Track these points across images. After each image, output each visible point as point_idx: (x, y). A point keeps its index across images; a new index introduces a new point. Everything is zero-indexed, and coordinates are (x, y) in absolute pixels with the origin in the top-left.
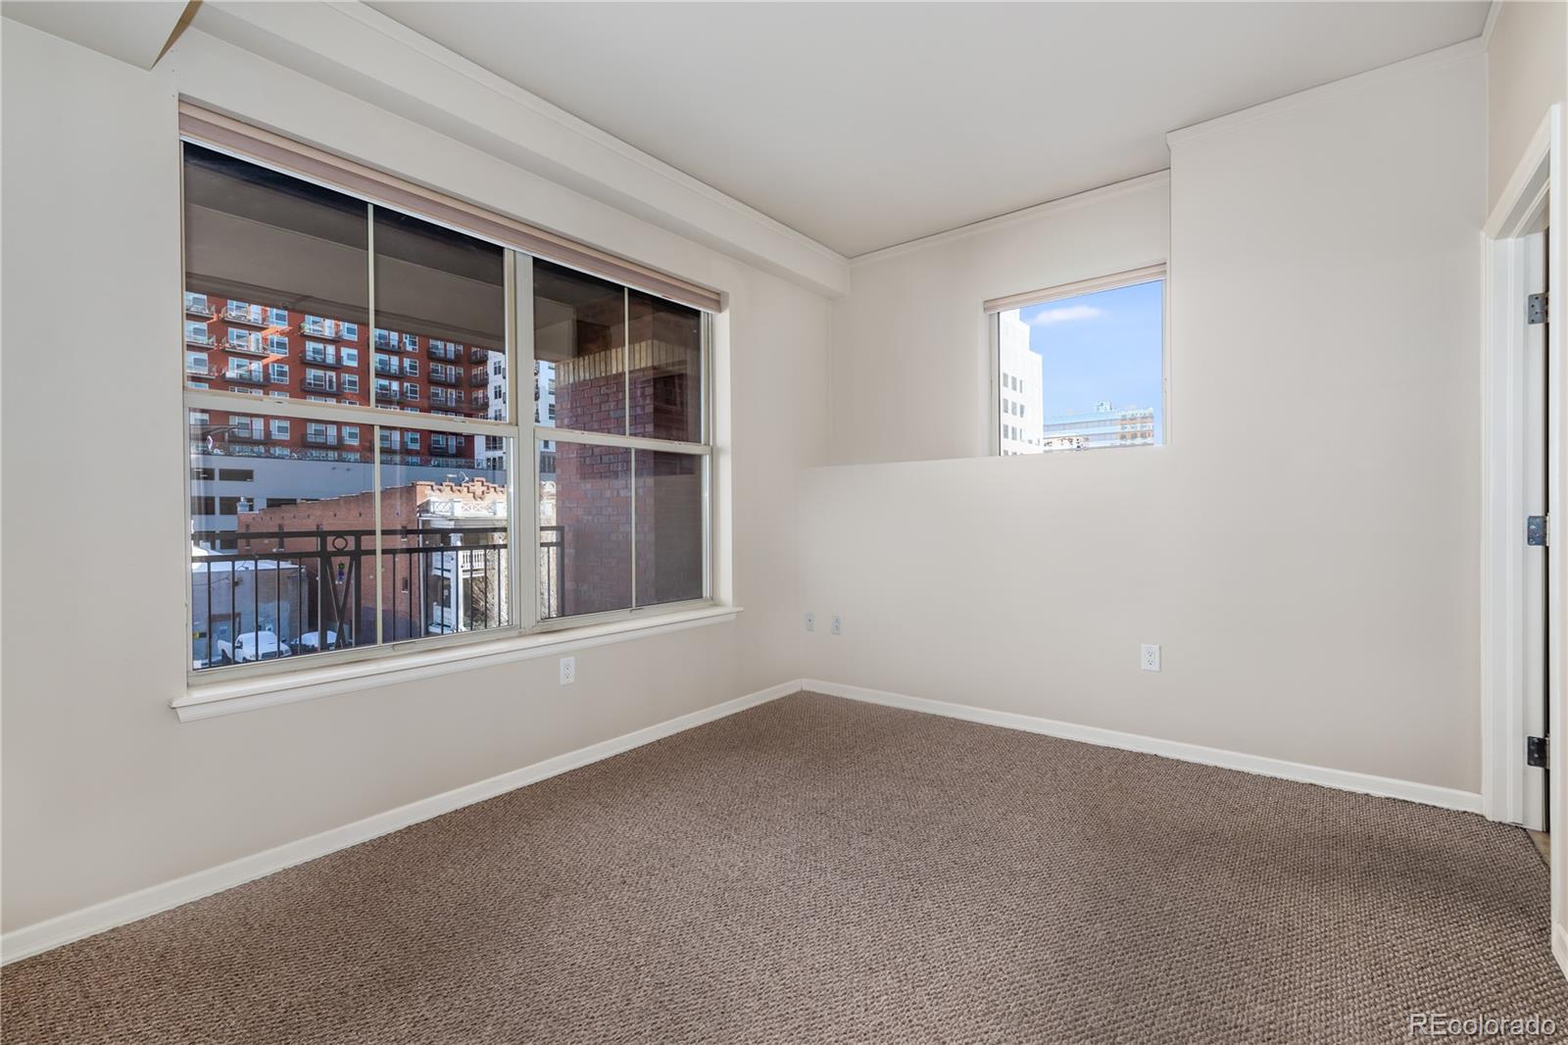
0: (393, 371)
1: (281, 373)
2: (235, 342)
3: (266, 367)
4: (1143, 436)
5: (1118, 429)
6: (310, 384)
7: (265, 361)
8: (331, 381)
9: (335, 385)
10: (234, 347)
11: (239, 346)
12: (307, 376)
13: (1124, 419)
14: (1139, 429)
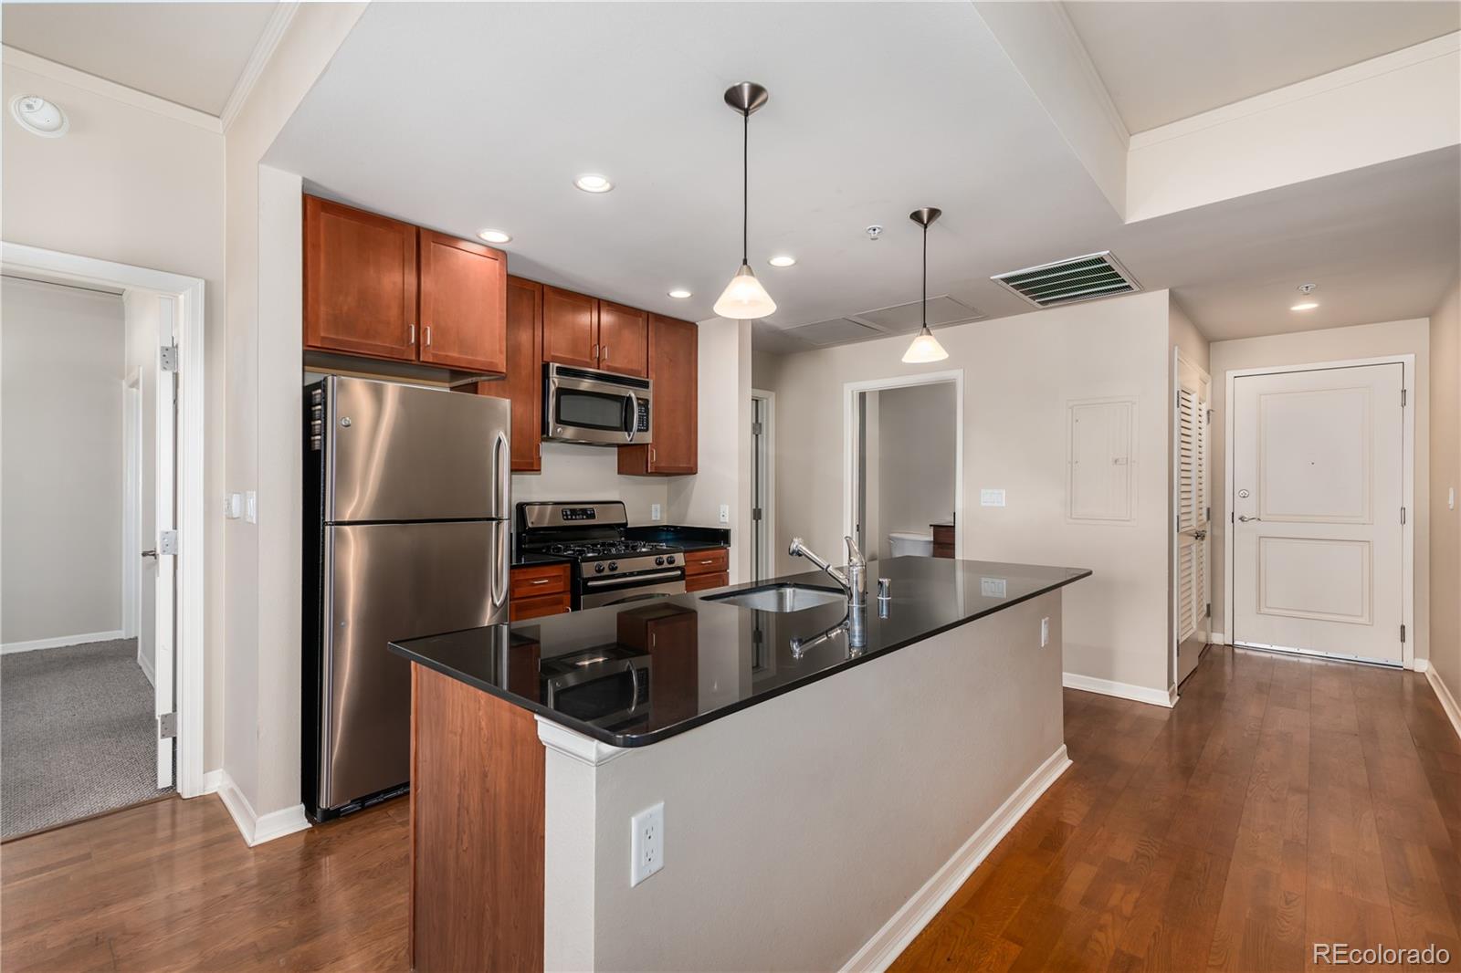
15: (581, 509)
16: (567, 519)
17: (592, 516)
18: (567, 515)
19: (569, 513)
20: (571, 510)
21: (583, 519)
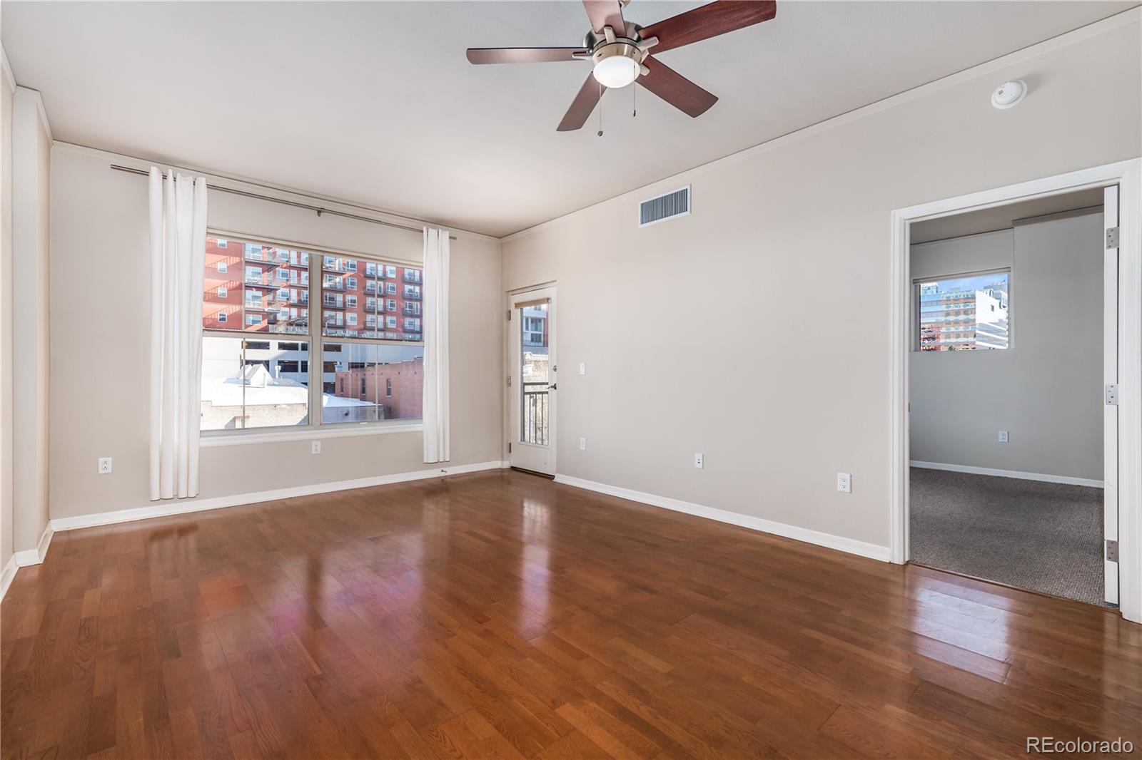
0: (416, 280)
1: (352, 284)
2: (328, 265)
3: (344, 280)
4: (966, 312)
5: (943, 308)
6: (369, 290)
7: (344, 276)
8: (380, 287)
9: (382, 290)
10: (327, 268)
11: (330, 267)
12: (367, 285)
13: (948, 299)
14: (962, 308)
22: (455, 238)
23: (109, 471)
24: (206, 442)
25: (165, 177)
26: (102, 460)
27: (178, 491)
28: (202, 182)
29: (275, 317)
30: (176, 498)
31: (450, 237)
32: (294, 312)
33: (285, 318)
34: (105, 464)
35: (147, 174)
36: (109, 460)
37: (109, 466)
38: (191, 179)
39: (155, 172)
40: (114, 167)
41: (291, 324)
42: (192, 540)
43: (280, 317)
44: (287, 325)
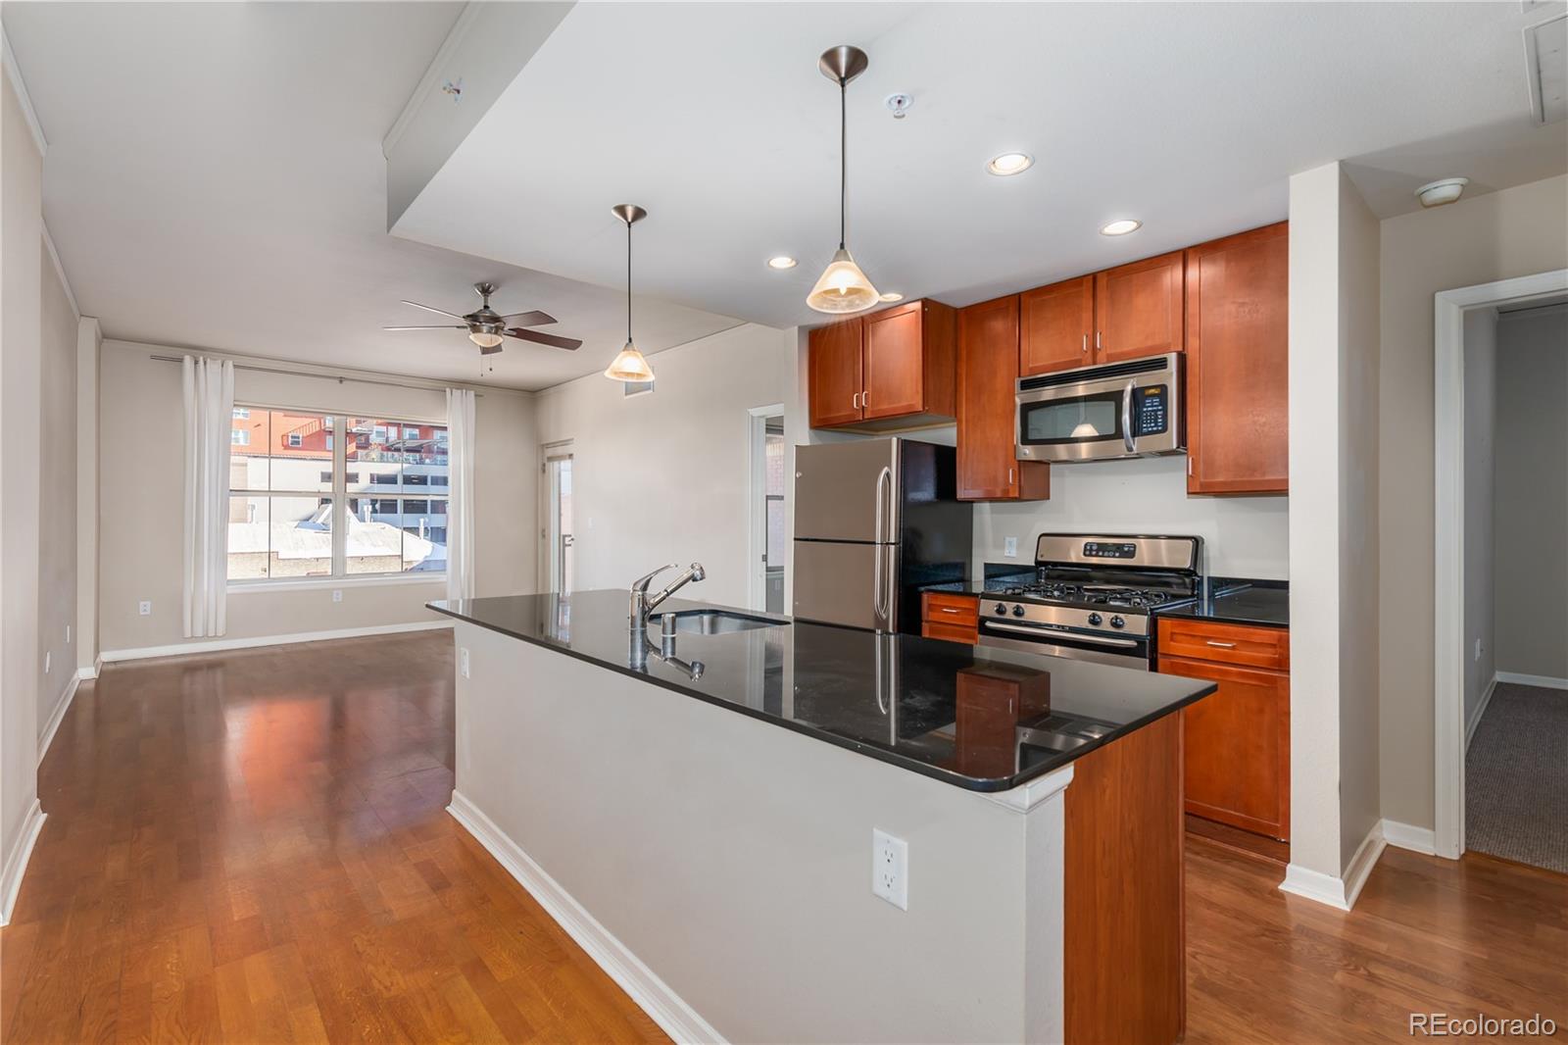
15: (1114, 544)
16: (1091, 555)
17: (1131, 554)
18: (1091, 550)
19: (1095, 548)
20: (1098, 544)
21: (1114, 556)
22: (481, 396)
23: (148, 612)
24: (231, 589)
25: (196, 362)
26: (142, 603)
27: (207, 631)
28: (230, 364)
29: (367, 439)
30: (206, 638)
31: (476, 395)
32: (393, 432)
33: (381, 440)
34: (145, 607)
35: (181, 360)
36: (148, 603)
37: (148, 608)
38: (220, 362)
39: (188, 361)
40: (153, 357)
41: (388, 449)
42: (219, 675)
43: (374, 439)
44: (383, 450)
